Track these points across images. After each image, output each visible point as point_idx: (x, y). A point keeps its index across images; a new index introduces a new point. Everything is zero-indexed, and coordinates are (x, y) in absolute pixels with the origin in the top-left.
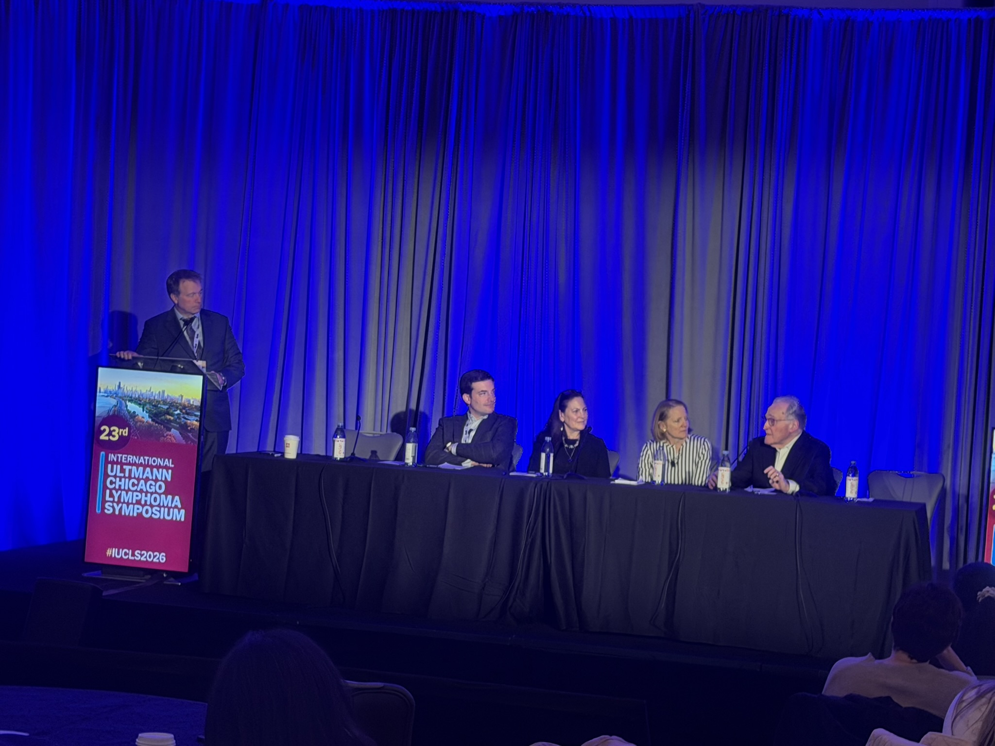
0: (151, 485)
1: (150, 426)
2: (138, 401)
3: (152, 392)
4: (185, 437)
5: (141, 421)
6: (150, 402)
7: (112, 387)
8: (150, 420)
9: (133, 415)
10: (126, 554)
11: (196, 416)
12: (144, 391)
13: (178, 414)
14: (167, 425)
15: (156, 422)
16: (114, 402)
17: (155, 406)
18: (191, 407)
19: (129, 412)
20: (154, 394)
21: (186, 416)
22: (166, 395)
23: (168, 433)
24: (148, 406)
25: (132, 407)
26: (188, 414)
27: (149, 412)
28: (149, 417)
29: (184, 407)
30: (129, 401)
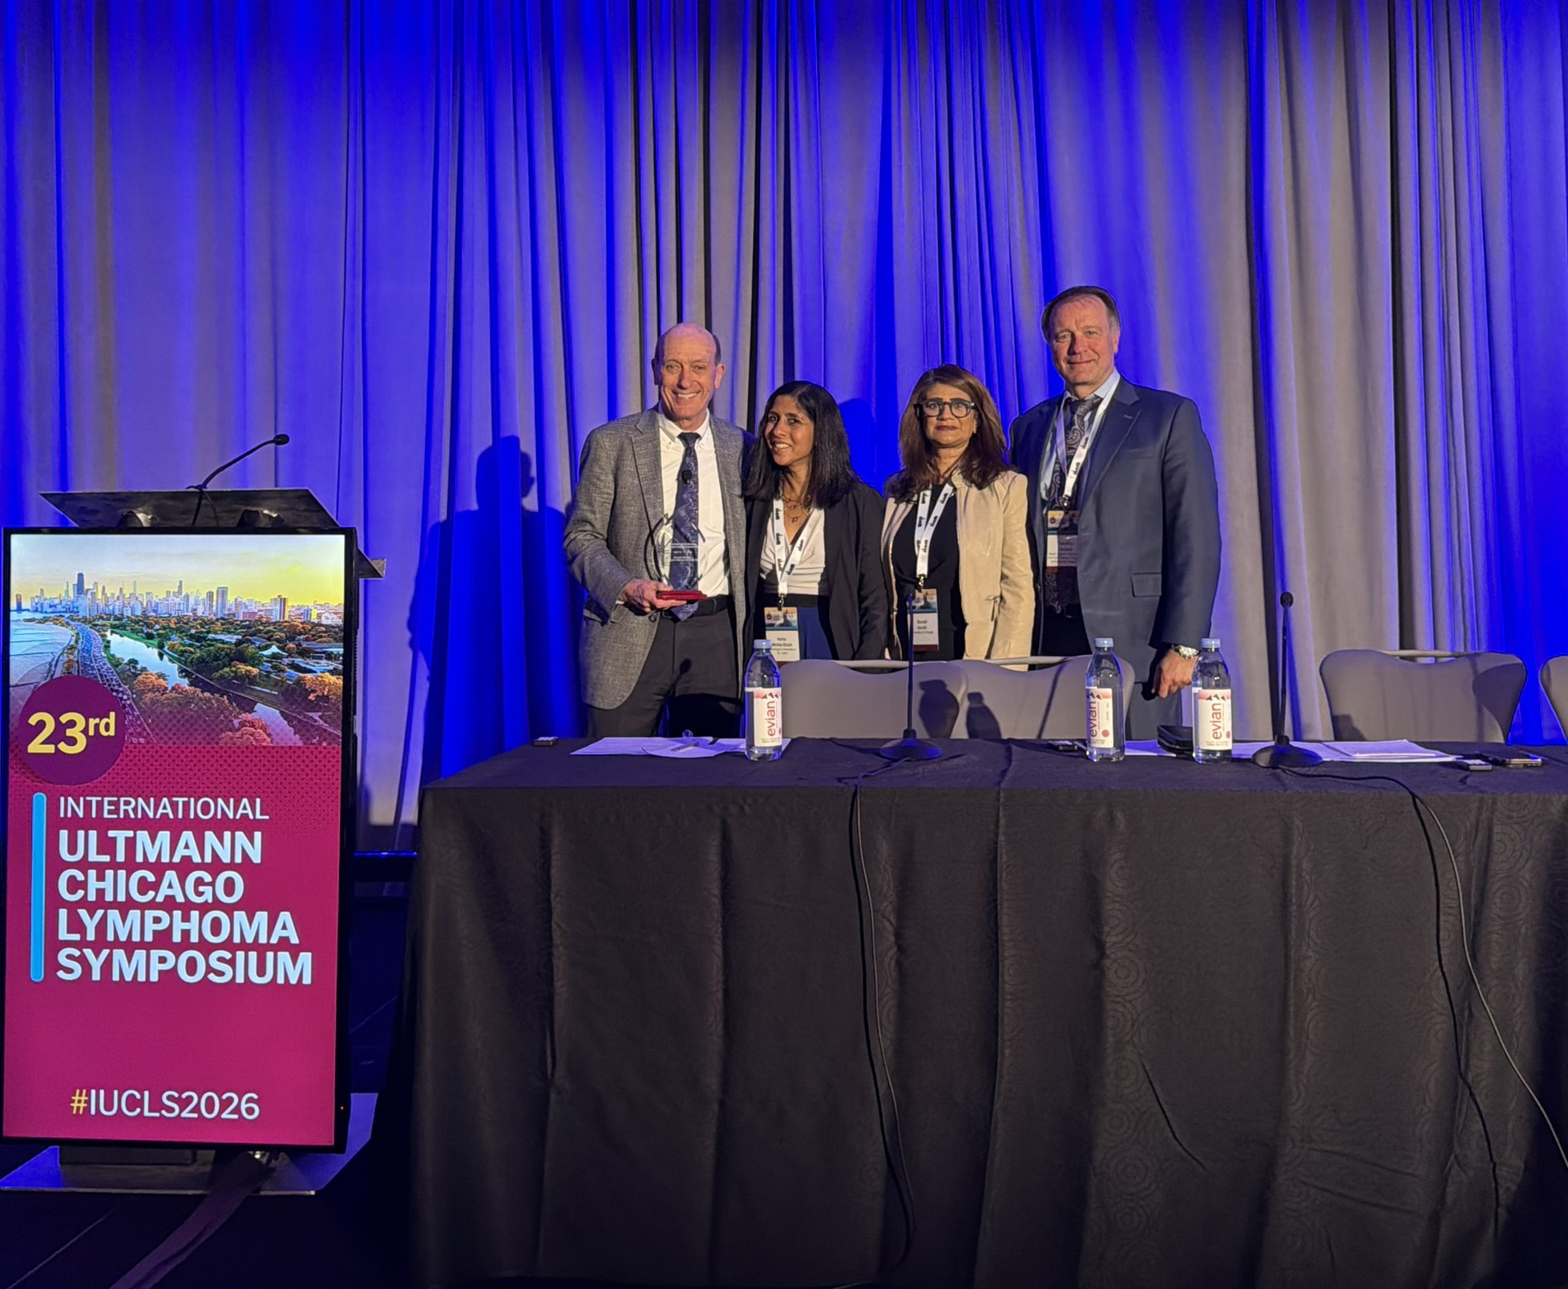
0: (199, 882)
1: (187, 700)
2: (144, 627)
3: (187, 596)
4: (302, 727)
5: (155, 689)
6: (182, 626)
7: (60, 591)
9: (131, 670)
10: (133, 1103)
11: (330, 657)
12: (159, 595)
13: (274, 656)
16: (64, 635)
17: (198, 638)
18: (315, 631)
19: (116, 663)
20: (192, 601)
21: (299, 661)
22: (230, 599)
23: (244, 716)
24: (176, 640)
26: (304, 653)
27: (180, 657)
29: (292, 633)
30: (115, 629)
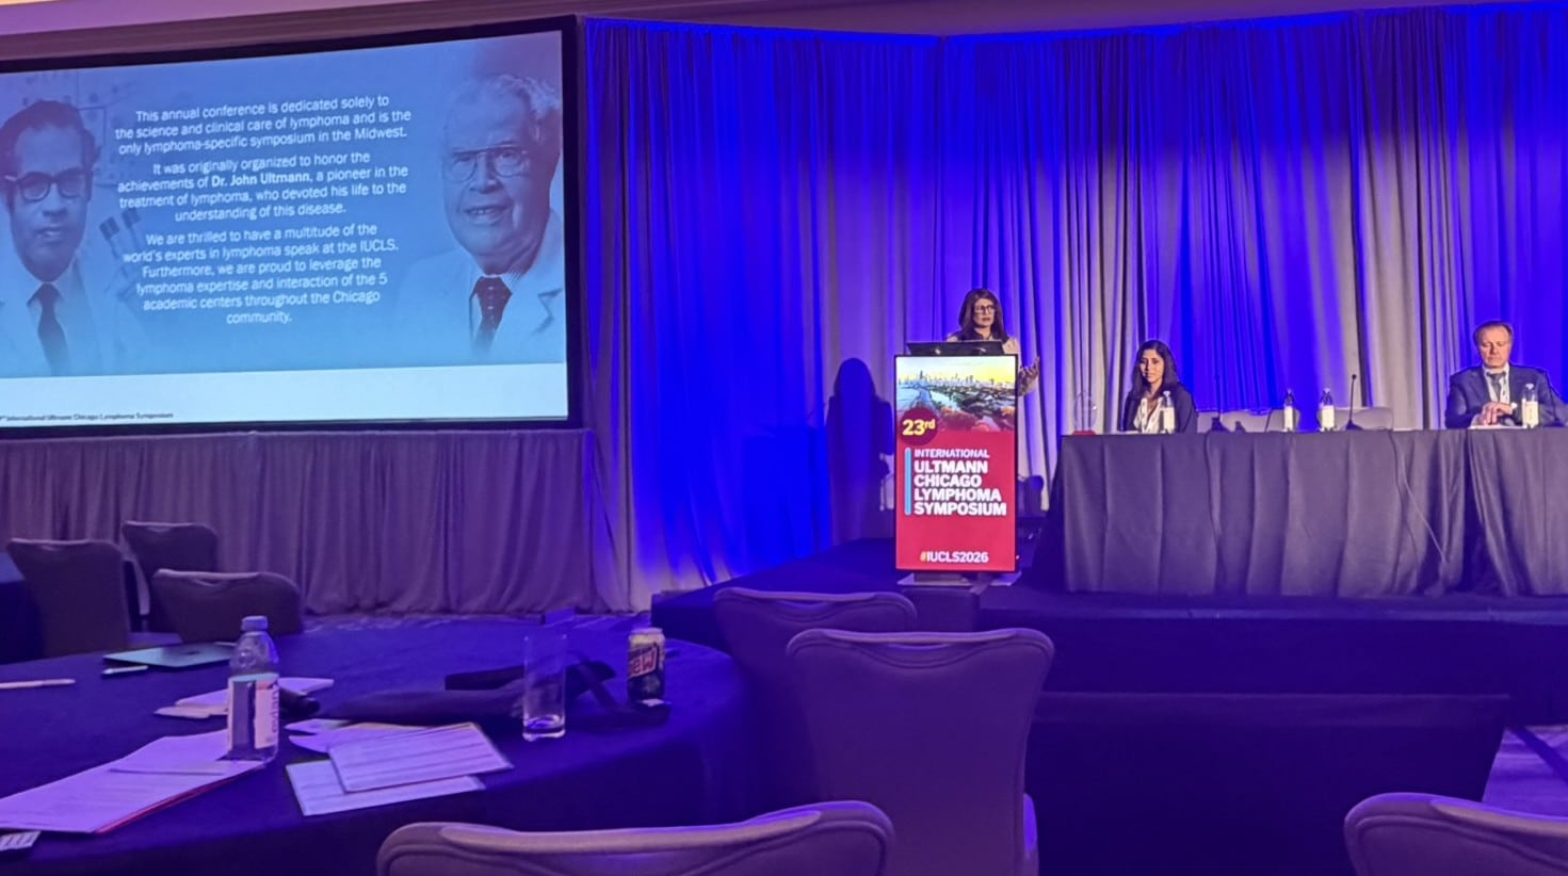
0: (965, 480)
1: (959, 415)
2: (942, 389)
3: (959, 379)
4: (1002, 425)
5: (948, 412)
6: (957, 390)
7: (914, 377)
8: (959, 409)
9: (939, 406)
10: (943, 557)
11: (1010, 400)
12: (949, 379)
13: (990, 401)
14: (978, 412)
15: (966, 411)
16: (916, 393)
17: (963, 393)
18: (1004, 391)
19: (934, 402)
20: (961, 380)
21: (999, 401)
22: (974, 380)
23: (980, 421)
24: (955, 394)
25: (938, 397)
26: (1000, 398)
27: (958, 400)
28: (958, 406)
29: (996, 392)
30: (934, 390)
